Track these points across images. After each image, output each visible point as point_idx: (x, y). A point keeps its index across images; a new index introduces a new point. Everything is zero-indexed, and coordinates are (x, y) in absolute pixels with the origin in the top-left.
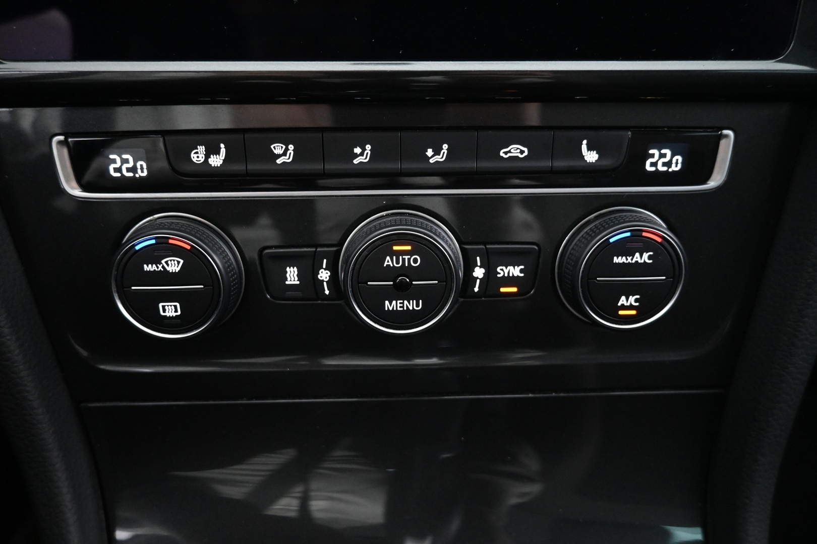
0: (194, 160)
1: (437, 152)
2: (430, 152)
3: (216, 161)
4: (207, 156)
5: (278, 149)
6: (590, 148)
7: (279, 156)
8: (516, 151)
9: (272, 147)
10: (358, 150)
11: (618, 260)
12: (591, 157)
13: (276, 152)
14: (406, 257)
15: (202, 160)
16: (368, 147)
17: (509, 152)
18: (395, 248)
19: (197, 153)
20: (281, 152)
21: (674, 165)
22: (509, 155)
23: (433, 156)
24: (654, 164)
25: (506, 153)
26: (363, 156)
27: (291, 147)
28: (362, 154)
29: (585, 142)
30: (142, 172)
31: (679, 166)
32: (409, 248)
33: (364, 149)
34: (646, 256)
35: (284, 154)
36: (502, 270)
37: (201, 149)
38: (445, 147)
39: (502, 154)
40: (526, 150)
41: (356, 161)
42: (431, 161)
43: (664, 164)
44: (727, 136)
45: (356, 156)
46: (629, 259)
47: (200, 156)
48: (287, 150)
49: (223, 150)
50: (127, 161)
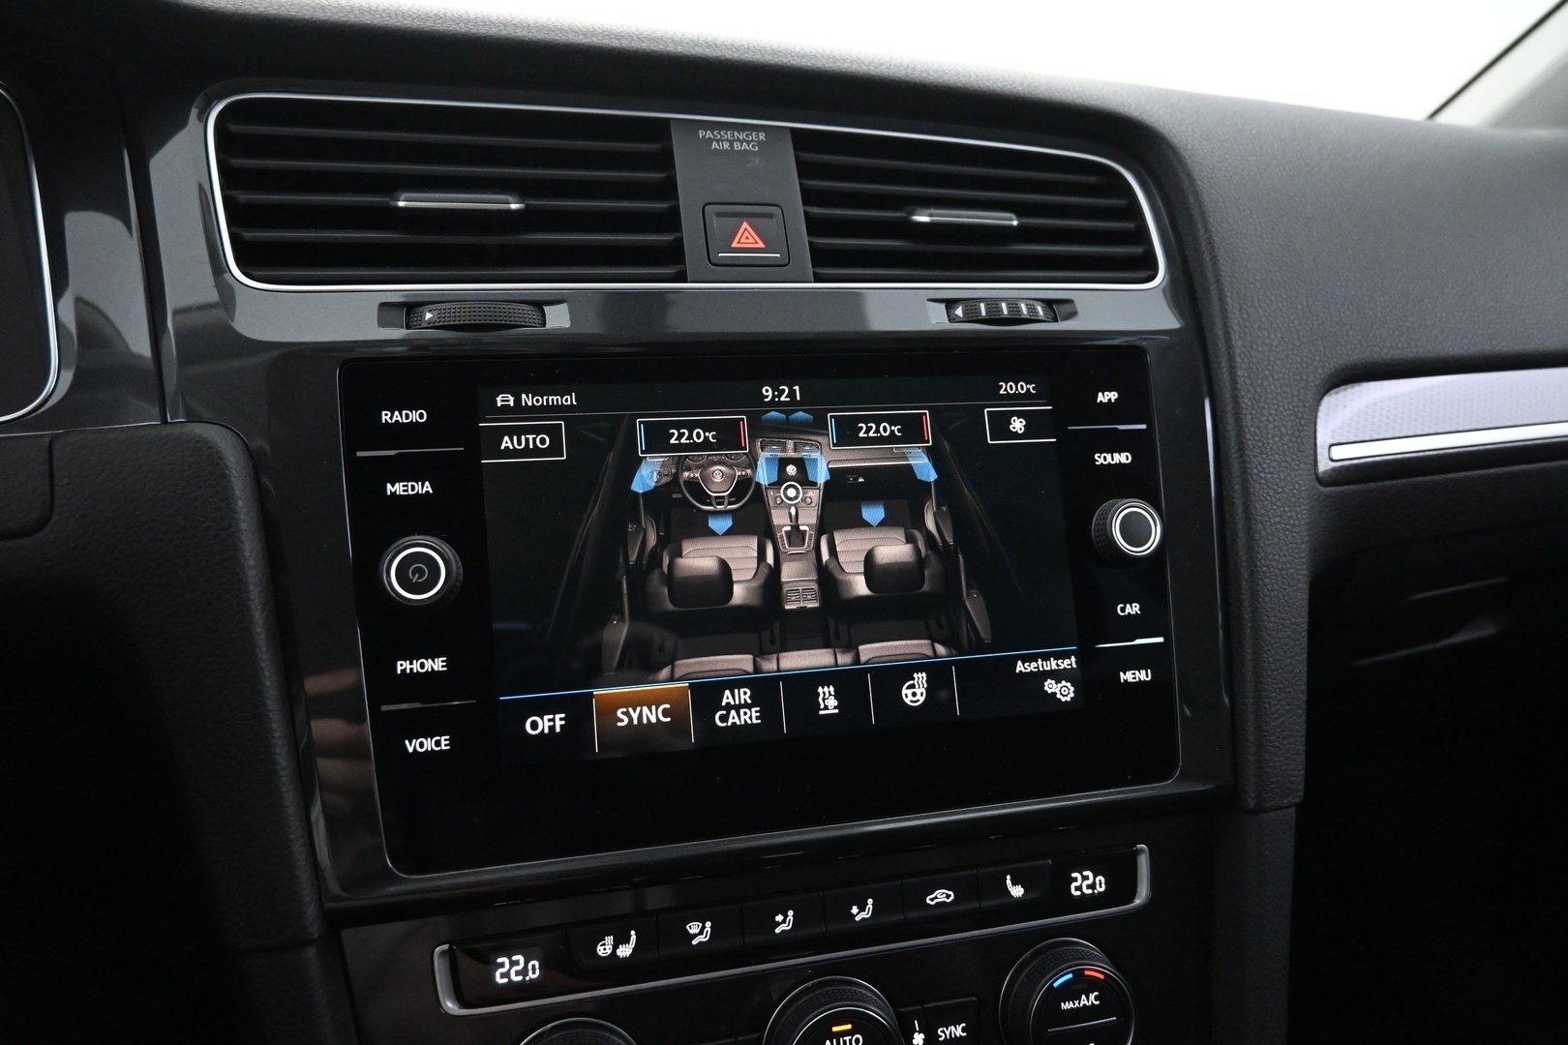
0: (600, 953)
1: (862, 909)
2: (855, 910)
3: (625, 951)
4: (615, 947)
5: (693, 928)
6: (1014, 884)
7: (695, 936)
8: (941, 896)
9: (687, 927)
10: (779, 918)
11: (1067, 1006)
12: (1017, 891)
13: (691, 932)
14: (847, 1038)
15: (609, 952)
16: (791, 913)
17: (936, 898)
18: (835, 1029)
19: (604, 945)
20: (697, 931)
21: (1098, 886)
22: (935, 901)
23: (858, 914)
24: (1078, 888)
25: (932, 900)
26: (785, 923)
27: (708, 924)
28: (784, 922)
29: (1008, 877)
30: (534, 973)
31: (1103, 886)
32: (849, 1027)
33: (786, 916)
34: (1092, 997)
35: (701, 933)
36: (943, 1032)
37: (609, 940)
38: (870, 901)
39: (928, 901)
40: (951, 893)
41: (778, 931)
42: (857, 919)
43: (1088, 887)
44: (1142, 851)
45: (778, 924)
46: (1077, 1003)
47: (607, 947)
48: (704, 927)
49: (633, 937)
50: (517, 963)
